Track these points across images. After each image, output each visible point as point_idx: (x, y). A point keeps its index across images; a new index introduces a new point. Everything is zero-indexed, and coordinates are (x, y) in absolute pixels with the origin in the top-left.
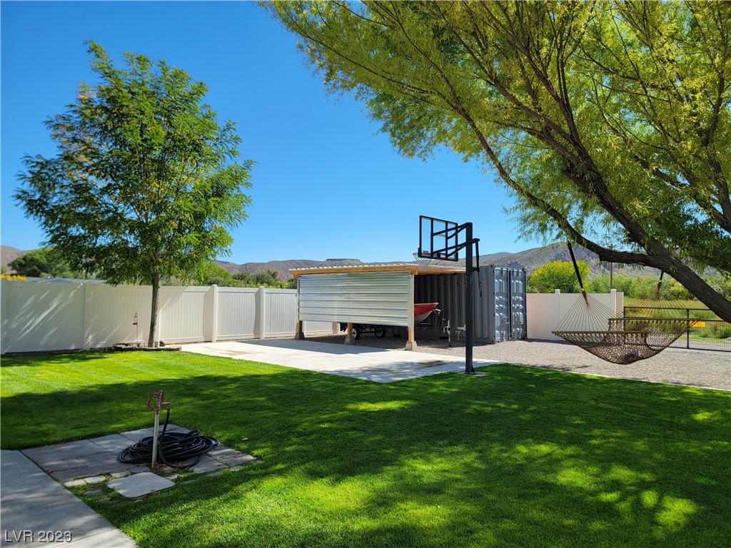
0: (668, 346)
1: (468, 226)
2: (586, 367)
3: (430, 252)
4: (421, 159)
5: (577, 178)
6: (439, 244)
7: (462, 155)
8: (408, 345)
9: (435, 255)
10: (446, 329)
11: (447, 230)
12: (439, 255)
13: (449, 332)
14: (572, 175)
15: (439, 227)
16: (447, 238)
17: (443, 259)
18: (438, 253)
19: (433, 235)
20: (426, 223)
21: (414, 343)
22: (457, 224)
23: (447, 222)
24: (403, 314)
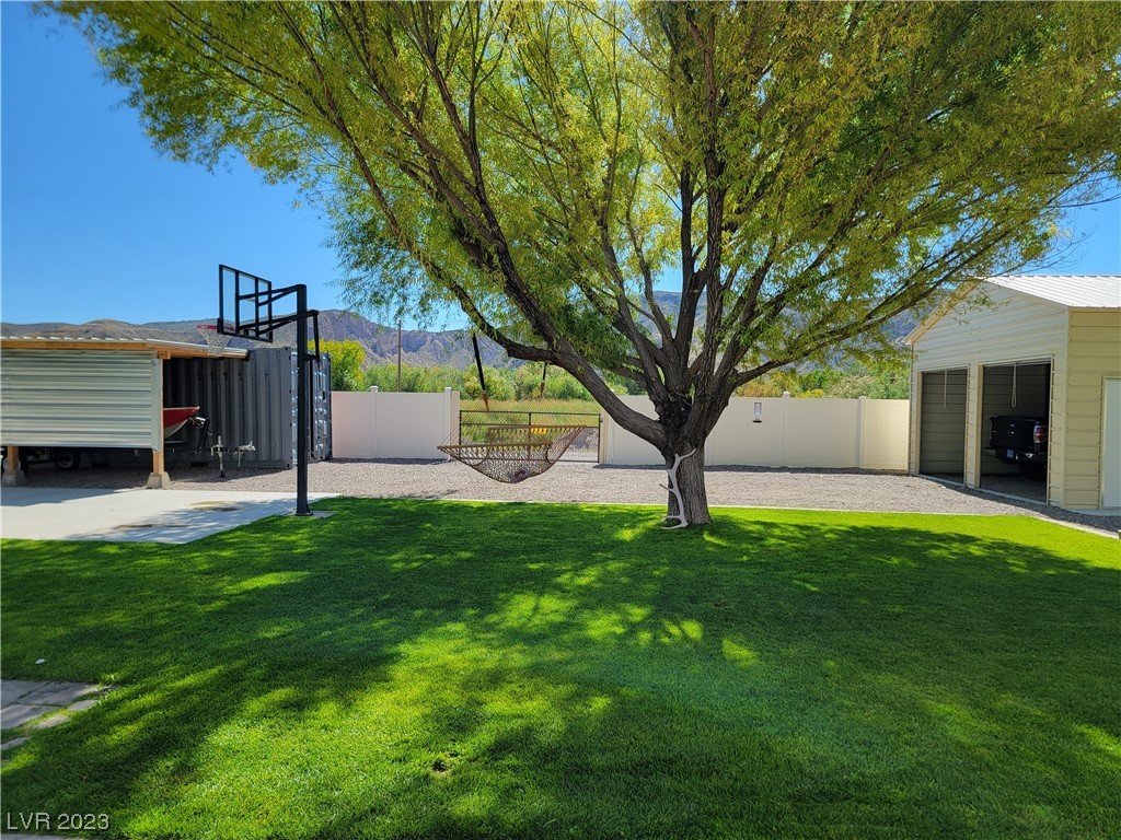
0: (558, 460)
1: (301, 290)
2: (453, 492)
3: (234, 326)
4: (204, 168)
5: (471, 245)
6: (248, 313)
7: (263, 172)
8: (152, 479)
9: (242, 332)
10: (216, 449)
11: (257, 294)
12: (247, 332)
13: (220, 455)
14: (465, 239)
15: (247, 287)
16: (258, 305)
17: (252, 338)
18: (247, 328)
19: (238, 298)
20: (229, 277)
21: (165, 476)
22: (270, 284)
23: (257, 279)
24: (146, 429)
